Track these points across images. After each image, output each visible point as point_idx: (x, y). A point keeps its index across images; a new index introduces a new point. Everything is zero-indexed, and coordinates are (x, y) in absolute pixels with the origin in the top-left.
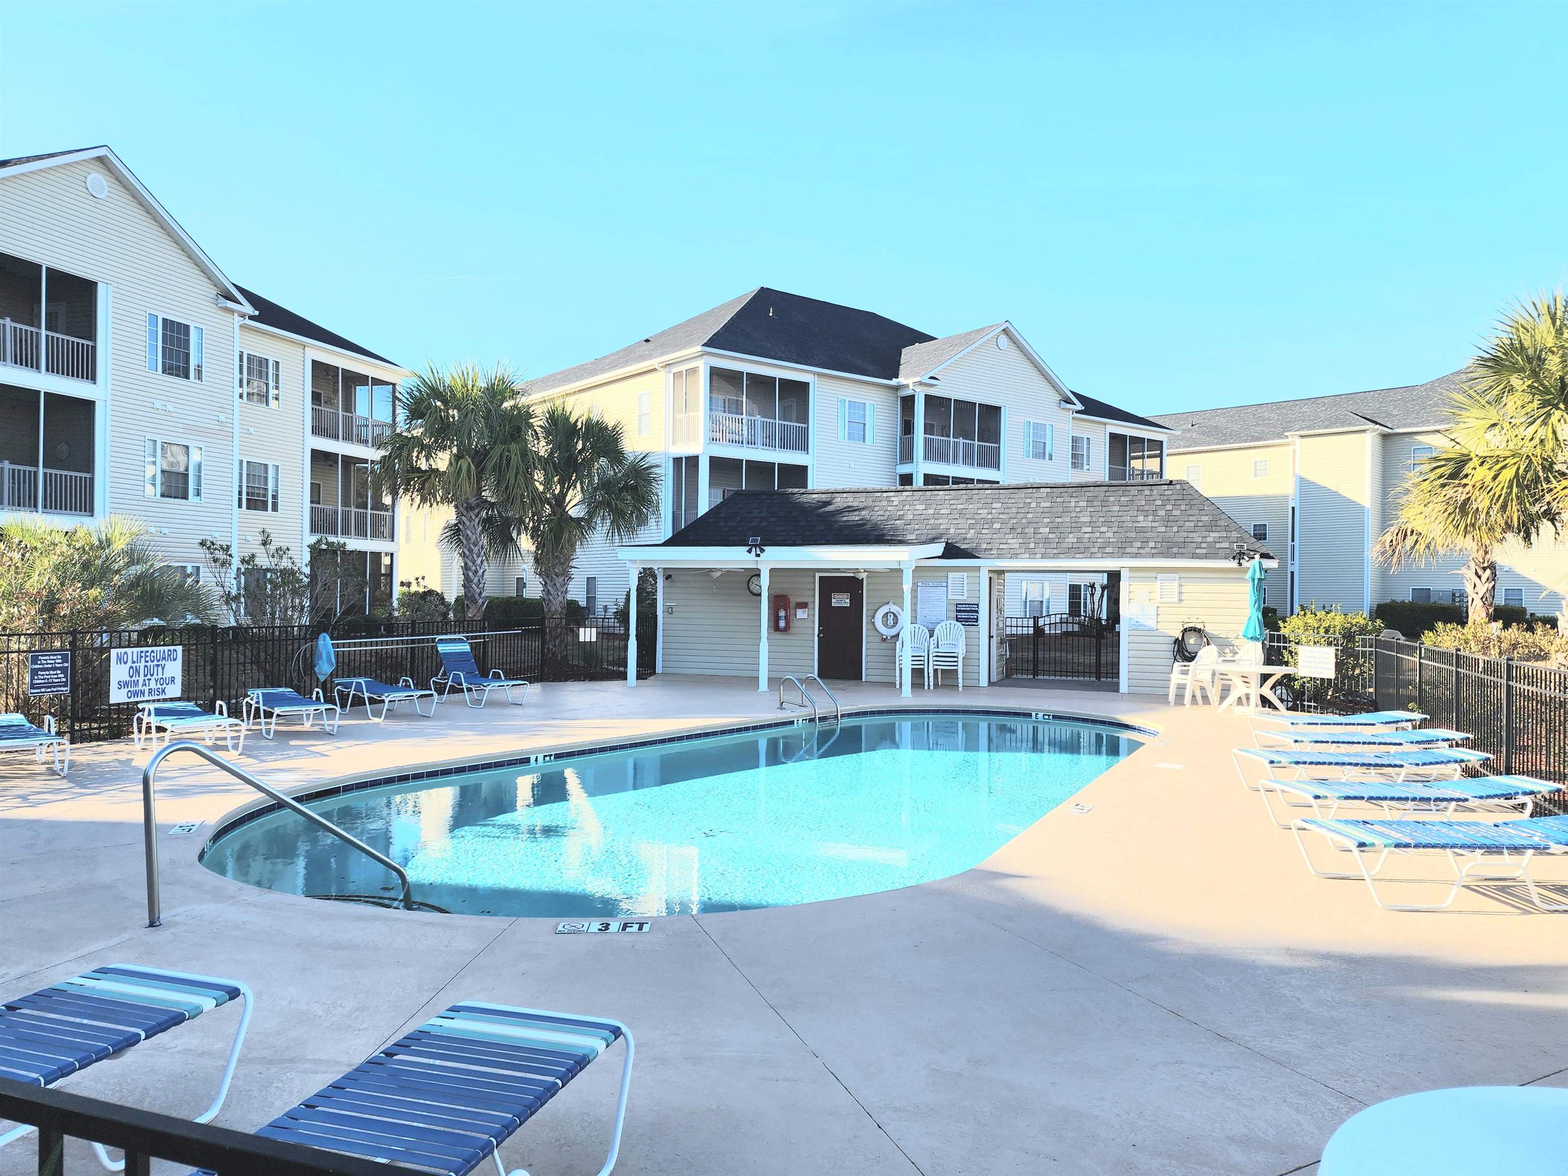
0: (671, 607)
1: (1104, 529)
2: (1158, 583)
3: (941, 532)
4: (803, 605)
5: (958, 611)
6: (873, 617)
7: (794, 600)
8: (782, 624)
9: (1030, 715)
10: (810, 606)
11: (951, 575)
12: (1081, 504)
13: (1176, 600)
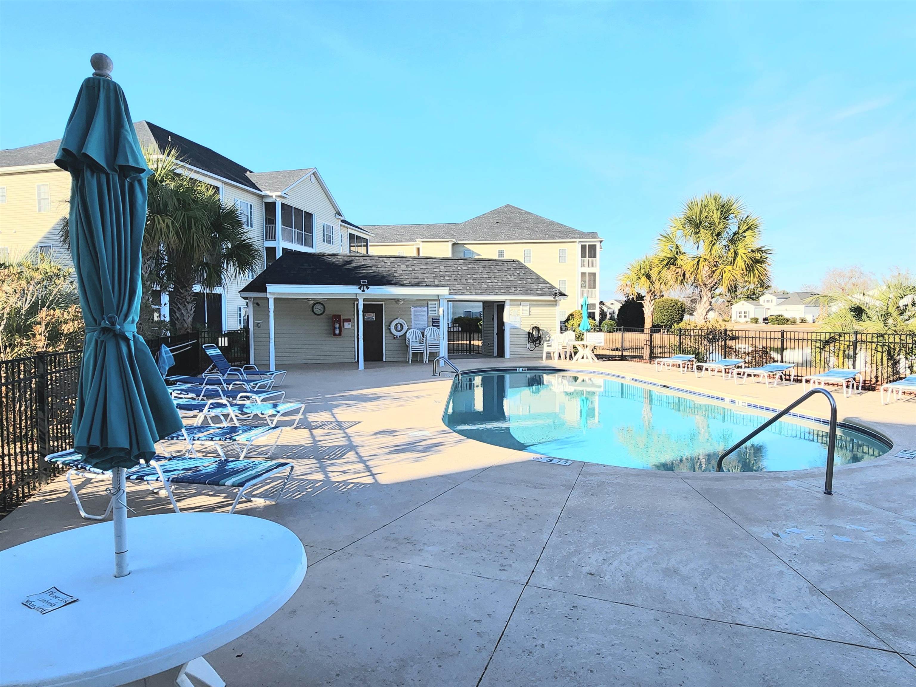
0: (259, 323)
1: (496, 281)
2: (521, 307)
3: (420, 280)
4: (348, 320)
5: (433, 322)
6: (390, 326)
7: (342, 318)
8: (337, 331)
9: (516, 370)
10: (352, 321)
11: (429, 302)
12: (480, 269)
13: (528, 314)
